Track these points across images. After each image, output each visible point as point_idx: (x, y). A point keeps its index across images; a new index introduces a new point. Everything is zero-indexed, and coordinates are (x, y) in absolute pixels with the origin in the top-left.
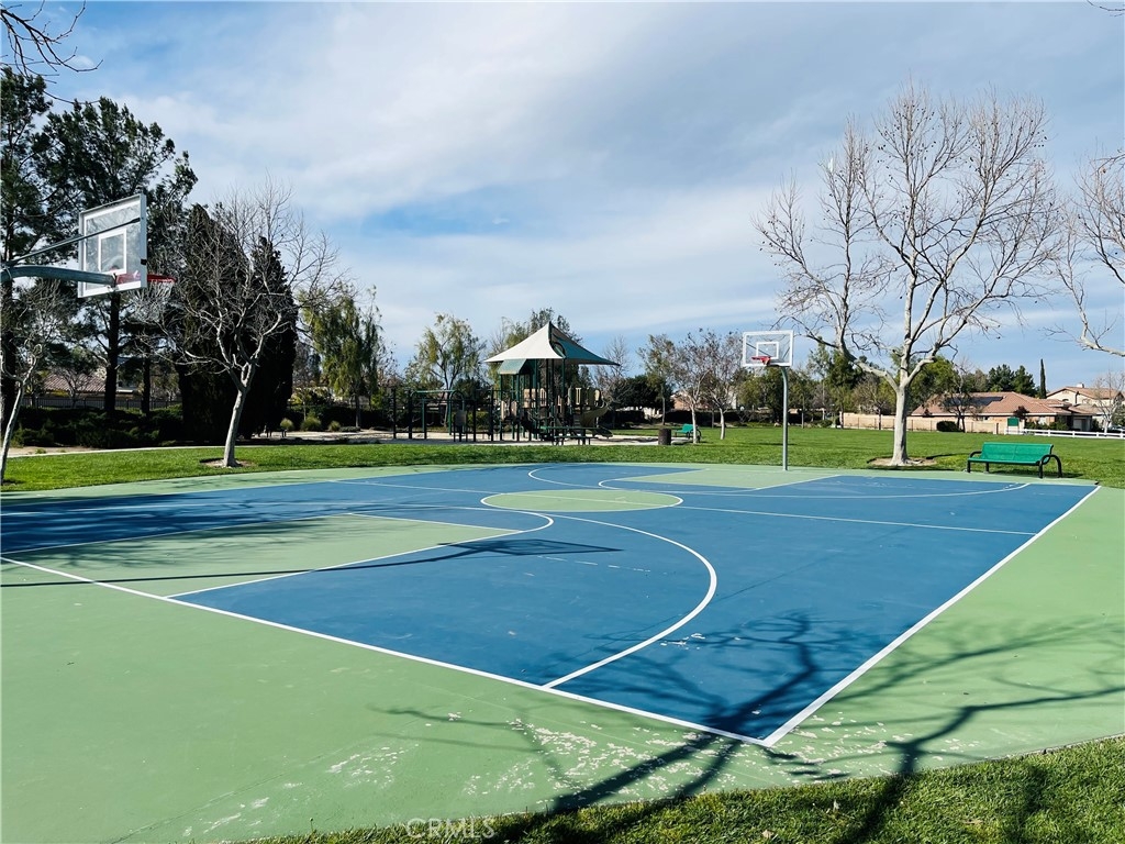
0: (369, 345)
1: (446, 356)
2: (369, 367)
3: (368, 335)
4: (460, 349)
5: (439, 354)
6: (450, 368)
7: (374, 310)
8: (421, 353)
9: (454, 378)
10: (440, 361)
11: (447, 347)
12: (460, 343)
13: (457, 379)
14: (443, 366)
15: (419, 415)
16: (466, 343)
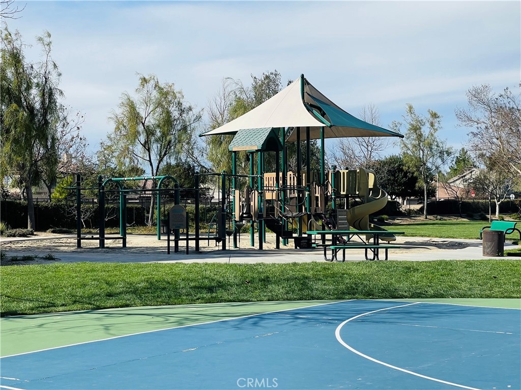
0: (44, 115)
1: (149, 132)
2: (46, 147)
3: (43, 103)
4: (168, 122)
5: (141, 128)
6: (155, 147)
7: (51, 67)
8: (118, 128)
9: (160, 161)
10: (142, 138)
11: (151, 121)
12: (168, 113)
13: (164, 163)
14: (147, 146)
15: (115, 211)
16: (175, 114)
